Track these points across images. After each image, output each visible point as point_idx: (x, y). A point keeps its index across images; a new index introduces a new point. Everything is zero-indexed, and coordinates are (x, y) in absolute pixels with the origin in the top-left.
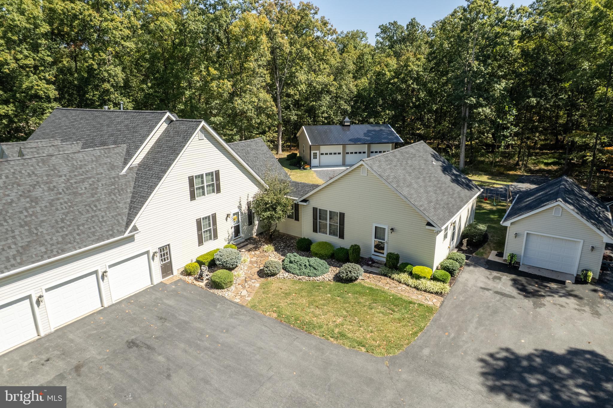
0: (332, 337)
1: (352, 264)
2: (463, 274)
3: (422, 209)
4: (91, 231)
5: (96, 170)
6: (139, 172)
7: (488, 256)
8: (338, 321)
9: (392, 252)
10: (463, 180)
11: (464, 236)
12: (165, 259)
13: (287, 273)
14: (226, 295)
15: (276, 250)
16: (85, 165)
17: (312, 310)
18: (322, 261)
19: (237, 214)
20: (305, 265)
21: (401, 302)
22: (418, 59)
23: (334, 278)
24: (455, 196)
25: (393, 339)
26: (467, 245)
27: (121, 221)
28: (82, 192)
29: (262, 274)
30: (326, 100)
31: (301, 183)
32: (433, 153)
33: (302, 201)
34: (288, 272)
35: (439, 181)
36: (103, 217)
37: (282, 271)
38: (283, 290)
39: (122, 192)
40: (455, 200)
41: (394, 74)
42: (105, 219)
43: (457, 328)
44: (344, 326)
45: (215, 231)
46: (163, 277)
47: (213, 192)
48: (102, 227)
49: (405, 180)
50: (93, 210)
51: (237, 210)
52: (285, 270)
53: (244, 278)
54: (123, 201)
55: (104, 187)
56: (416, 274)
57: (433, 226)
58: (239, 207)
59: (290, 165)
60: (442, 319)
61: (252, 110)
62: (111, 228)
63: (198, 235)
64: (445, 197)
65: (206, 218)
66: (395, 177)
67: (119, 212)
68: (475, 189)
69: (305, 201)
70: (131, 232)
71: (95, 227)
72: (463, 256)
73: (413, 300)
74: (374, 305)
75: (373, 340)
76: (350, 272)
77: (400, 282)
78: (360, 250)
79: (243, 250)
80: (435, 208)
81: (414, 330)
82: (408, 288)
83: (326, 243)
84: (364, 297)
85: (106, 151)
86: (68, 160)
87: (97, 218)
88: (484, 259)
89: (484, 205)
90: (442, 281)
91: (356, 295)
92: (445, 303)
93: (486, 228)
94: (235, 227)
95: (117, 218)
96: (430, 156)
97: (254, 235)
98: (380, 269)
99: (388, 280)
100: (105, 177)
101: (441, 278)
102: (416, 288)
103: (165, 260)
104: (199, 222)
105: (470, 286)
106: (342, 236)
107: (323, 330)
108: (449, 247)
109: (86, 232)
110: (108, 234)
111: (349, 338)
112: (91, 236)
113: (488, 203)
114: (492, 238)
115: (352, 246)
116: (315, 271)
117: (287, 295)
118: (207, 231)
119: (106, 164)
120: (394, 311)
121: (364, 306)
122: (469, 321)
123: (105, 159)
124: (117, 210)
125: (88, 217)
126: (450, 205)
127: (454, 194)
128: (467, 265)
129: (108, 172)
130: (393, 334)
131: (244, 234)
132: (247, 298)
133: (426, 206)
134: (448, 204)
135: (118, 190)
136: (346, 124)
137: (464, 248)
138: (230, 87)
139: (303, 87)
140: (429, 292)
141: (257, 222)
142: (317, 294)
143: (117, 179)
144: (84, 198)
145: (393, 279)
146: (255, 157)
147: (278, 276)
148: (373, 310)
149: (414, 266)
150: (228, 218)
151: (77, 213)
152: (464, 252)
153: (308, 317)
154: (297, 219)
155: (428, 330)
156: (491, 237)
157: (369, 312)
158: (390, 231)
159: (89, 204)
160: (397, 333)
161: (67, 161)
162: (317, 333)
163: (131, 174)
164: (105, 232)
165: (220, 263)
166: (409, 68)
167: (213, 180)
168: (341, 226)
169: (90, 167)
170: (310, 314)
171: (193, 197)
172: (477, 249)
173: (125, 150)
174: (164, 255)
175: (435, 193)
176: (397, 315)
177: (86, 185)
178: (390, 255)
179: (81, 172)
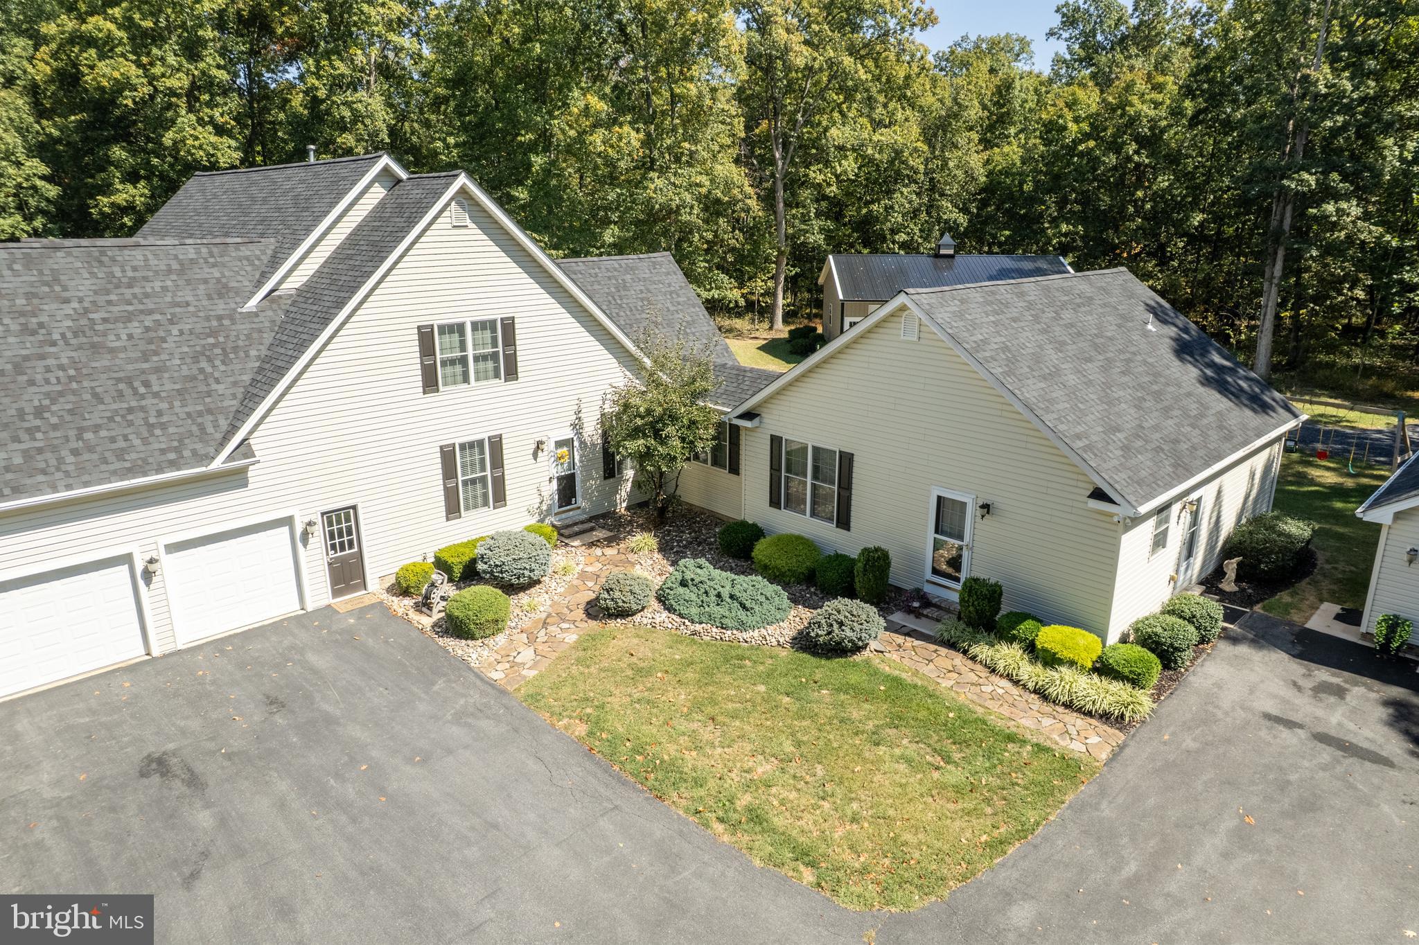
0: (721, 820)
1: (855, 605)
2: (1207, 664)
3: (1079, 444)
4: (114, 446)
5: (174, 295)
6: (292, 309)
7: (1308, 619)
8: (760, 770)
9: (982, 576)
10: (1241, 383)
11: (1229, 550)
12: (342, 544)
13: (665, 614)
14: (474, 656)
15: (661, 550)
16: (146, 279)
17: (695, 726)
18: (771, 589)
19: (568, 443)
20: (719, 595)
21: (979, 734)
22: (1158, 88)
23: (794, 639)
24: (1205, 421)
25: (917, 855)
26: (1238, 579)
27: (210, 430)
28: (117, 344)
29: (597, 610)
30: (906, 196)
31: (752, 370)
32: (1153, 303)
33: (741, 417)
34: (670, 609)
35: (1157, 375)
36: (160, 413)
37: (655, 604)
38: (634, 660)
39: (232, 356)
40: (1204, 435)
41: (1087, 129)
42: (164, 419)
43: (1152, 843)
44: (774, 790)
45: (499, 484)
46: (336, 593)
47: (497, 376)
48: (151, 439)
49: (1037, 359)
50: (135, 391)
51: (568, 434)
52: (664, 604)
53: (544, 615)
54: (232, 379)
55: (185, 337)
56: (1045, 650)
57: (1111, 501)
58: (574, 426)
59: (791, 353)
60: (1104, 805)
61: (692, 207)
62: (176, 444)
63: (446, 489)
64: (1170, 422)
65: (471, 445)
66: (1005, 349)
67: (212, 406)
68: (1281, 410)
69: (749, 415)
70: (230, 458)
71: (130, 437)
72: (1215, 608)
73: (1020, 731)
74: (892, 732)
75: (851, 847)
76: (841, 624)
77: (993, 671)
78: (888, 565)
79: (577, 543)
80: (1126, 448)
81: (996, 833)
82: (1015, 691)
83: (799, 538)
84: (867, 706)
85: (215, 250)
86: (100, 262)
87: (142, 415)
88: (1291, 624)
89: (1314, 473)
90: (1128, 680)
91: (842, 697)
92: (1127, 751)
93: (1307, 533)
94: (560, 479)
95: (199, 420)
96: (1142, 308)
97: (622, 508)
98: (940, 626)
99: (958, 659)
100: (195, 314)
101: (1126, 671)
102: (1041, 693)
103: (342, 549)
104: (447, 456)
105: (1226, 704)
106: (844, 521)
107: (702, 792)
108: (1172, 578)
109: (98, 449)
110: (163, 458)
111: (774, 831)
112: (114, 459)
113: (1328, 469)
114: (1327, 566)
115: (866, 550)
116: (742, 614)
117: (641, 672)
118: (473, 481)
119: (206, 281)
120: (948, 760)
121: (856, 734)
122: (1204, 825)
123: (207, 270)
124: (208, 400)
125: (116, 411)
126: (1184, 446)
127: (1202, 416)
128: (1228, 637)
129: (205, 303)
130: (921, 836)
131: (590, 500)
132: (524, 672)
133: (1094, 438)
134: (1176, 441)
135: (224, 350)
136: (942, 252)
137: (1229, 585)
138: (636, 144)
139: (849, 166)
140: (1080, 710)
141: (629, 473)
142: (727, 679)
143: (226, 322)
144: (118, 362)
145: (973, 658)
146: (642, 300)
147: (637, 618)
148: (882, 750)
149: (1044, 625)
150: (540, 454)
151: (87, 396)
152: (1223, 596)
153: (672, 748)
154: (735, 469)
155: (1045, 839)
156: (1328, 562)
157: (867, 754)
158: (979, 512)
159: (129, 378)
160: (939, 835)
161: (95, 264)
162: (679, 801)
163: (270, 313)
164: (157, 453)
165: (485, 567)
166: (1131, 111)
167: (495, 344)
168: (843, 493)
169: (157, 285)
170: (682, 740)
171: (430, 382)
172: (1273, 594)
173: (269, 252)
174: (341, 535)
175: (1138, 408)
176: (954, 775)
177: (135, 328)
178: (974, 588)
179: (128, 297)
